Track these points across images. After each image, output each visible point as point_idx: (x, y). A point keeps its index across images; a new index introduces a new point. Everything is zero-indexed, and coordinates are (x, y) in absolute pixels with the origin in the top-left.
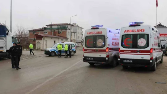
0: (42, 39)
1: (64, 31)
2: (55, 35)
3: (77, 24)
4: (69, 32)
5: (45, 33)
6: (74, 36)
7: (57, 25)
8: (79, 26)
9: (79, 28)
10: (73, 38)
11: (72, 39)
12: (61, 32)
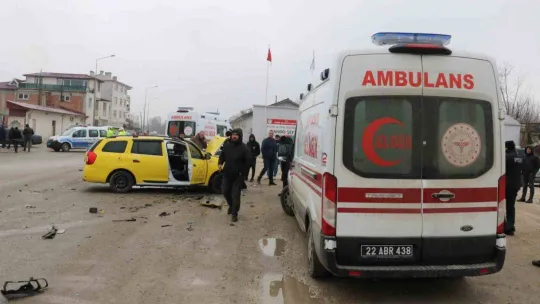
0: (25, 116)
1: (77, 95)
2: (53, 106)
3: (113, 75)
4: (90, 99)
5: (21, 96)
6: (105, 109)
7: (58, 78)
8: (118, 80)
9: (120, 87)
10: (101, 115)
11: (97, 118)
12: (67, 98)
